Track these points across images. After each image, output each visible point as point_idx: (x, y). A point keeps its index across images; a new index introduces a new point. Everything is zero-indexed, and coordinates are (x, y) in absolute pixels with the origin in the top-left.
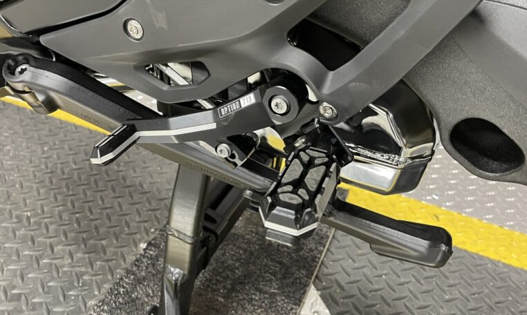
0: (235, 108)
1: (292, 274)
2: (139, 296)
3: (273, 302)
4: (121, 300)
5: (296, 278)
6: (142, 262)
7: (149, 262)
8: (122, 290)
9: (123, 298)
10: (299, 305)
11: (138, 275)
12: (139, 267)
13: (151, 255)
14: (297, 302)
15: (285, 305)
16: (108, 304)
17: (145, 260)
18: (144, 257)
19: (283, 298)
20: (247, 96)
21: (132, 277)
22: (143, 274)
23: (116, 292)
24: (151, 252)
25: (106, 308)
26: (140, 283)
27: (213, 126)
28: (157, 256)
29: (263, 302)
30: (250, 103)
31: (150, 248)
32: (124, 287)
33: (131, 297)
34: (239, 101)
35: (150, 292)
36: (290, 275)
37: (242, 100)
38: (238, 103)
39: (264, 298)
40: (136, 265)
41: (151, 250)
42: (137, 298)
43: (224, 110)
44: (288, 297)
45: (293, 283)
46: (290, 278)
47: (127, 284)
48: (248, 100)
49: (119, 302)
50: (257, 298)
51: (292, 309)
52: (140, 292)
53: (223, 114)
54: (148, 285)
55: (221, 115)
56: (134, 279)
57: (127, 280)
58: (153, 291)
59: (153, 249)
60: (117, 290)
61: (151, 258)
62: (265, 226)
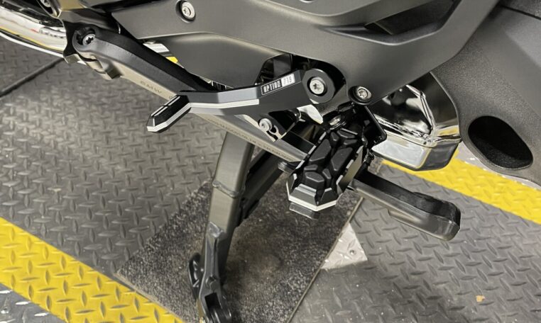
0: (276, 87)
1: (325, 223)
2: (189, 232)
3: (305, 246)
4: (173, 234)
5: (328, 227)
6: (194, 204)
7: (200, 204)
8: (175, 226)
9: (175, 233)
10: (328, 251)
11: (190, 214)
12: (190, 207)
13: (202, 198)
14: (327, 248)
15: (316, 250)
16: (162, 237)
17: (196, 202)
18: (196, 200)
19: (315, 243)
20: (288, 77)
21: (184, 216)
22: (194, 213)
23: (170, 228)
24: (202, 196)
25: (160, 240)
26: (190, 221)
27: (256, 102)
28: (207, 199)
29: (297, 244)
30: (290, 83)
31: (201, 192)
32: (176, 224)
33: (182, 232)
34: (280, 81)
35: (199, 228)
36: (323, 224)
37: (283, 79)
38: (279, 82)
39: (298, 241)
40: (188, 206)
41: (202, 194)
42: (187, 233)
43: (266, 89)
44: (319, 243)
45: (325, 231)
46: (322, 226)
47: (179, 221)
48: (288, 80)
49: (172, 236)
50: (292, 240)
51: (321, 253)
52: (191, 228)
53: (265, 91)
54: (198, 222)
55: (264, 93)
56: (186, 217)
57: (180, 218)
58: (202, 228)
59: (204, 193)
60: (171, 226)
61: (202, 201)
62: (290, 200)
